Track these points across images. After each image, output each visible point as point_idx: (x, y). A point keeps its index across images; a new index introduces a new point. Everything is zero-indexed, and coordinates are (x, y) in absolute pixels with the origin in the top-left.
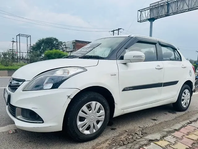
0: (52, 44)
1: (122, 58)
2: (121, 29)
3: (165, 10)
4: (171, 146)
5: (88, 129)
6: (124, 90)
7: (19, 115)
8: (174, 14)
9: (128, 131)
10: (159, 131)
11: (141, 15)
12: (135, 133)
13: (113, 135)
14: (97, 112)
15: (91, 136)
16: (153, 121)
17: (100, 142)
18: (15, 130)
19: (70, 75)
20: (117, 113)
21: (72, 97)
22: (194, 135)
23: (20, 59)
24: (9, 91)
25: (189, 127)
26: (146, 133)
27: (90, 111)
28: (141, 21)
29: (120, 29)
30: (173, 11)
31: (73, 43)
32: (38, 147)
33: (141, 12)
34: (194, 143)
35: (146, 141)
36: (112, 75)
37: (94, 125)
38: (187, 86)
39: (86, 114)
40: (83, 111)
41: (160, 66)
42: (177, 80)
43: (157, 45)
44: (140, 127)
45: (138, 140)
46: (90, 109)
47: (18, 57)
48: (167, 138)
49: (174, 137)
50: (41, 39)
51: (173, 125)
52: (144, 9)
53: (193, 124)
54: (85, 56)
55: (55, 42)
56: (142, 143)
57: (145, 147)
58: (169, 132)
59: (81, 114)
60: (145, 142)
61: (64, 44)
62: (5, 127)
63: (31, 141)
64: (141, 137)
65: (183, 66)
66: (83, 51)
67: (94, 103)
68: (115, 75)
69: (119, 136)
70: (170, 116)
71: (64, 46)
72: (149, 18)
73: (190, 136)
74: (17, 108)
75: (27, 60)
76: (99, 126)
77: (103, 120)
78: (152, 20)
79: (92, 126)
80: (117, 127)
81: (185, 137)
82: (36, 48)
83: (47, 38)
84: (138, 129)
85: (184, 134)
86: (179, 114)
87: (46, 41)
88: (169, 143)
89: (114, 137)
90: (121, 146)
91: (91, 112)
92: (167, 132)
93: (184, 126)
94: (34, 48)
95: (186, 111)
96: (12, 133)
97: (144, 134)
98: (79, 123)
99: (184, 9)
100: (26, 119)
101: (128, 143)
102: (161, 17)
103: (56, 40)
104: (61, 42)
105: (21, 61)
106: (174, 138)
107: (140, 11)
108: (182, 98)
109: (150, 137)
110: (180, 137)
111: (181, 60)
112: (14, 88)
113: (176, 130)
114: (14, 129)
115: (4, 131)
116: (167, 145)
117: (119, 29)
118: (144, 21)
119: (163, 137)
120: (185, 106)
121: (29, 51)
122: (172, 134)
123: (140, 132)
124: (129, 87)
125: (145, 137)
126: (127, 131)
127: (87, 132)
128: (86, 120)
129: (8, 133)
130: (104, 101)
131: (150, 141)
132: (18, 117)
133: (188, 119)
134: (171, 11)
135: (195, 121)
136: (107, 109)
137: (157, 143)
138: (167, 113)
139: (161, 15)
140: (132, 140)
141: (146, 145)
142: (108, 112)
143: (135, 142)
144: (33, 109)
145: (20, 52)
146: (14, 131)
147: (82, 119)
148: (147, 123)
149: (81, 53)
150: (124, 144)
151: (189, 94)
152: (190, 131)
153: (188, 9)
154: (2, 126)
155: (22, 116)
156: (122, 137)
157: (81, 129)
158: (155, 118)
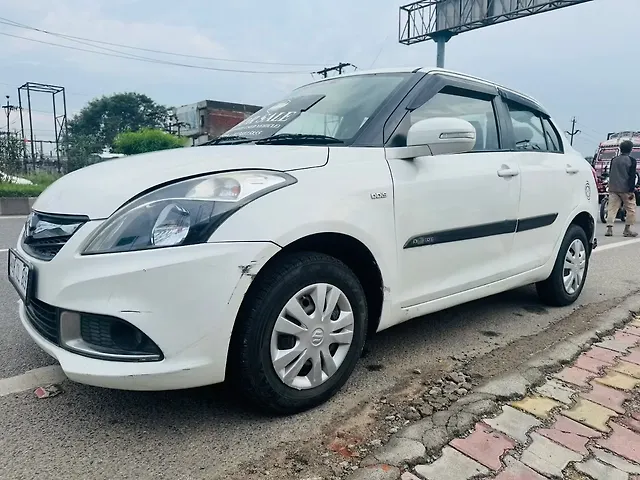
0: (134, 113)
1: (400, 141)
2: (348, 64)
3: (481, 7)
4: (563, 412)
5: (305, 371)
6: (410, 244)
7: (72, 337)
8: (509, 17)
9: (423, 372)
10: (516, 367)
11: (409, 21)
12: (447, 379)
13: (379, 388)
14: (332, 319)
15: (315, 394)
16: (488, 339)
17: (344, 411)
18: (56, 386)
19: (243, 195)
20: (388, 318)
21: (255, 271)
22: (619, 376)
23: (34, 162)
24: (29, 259)
25: (595, 351)
26: (480, 377)
27: (309, 313)
28: (408, 42)
29: (345, 65)
30: (504, 9)
31: (199, 109)
32: (144, 438)
33: (409, 12)
34: (626, 400)
35: (488, 402)
36: (374, 197)
37: (322, 357)
38: (578, 228)
39: (299, 324)
40: (288, 316)
41: (508, 168)
42: (555, 212)
43: (498, 100)
44: (454, 359)
45: (461, 400)
46: (309, 308)
47: (26, 156)
48: (543, 387)
49: (565, 384)
50: (100, 99)
51: (553, 347)
52: (417, 3)
53: (606, 342)
54: (277, 137)
55: (142, 108)
56: (478, 408)
57: (487, 421)
58: (549, 371)
59: (282, 325)
60: (487, 405)
61: (170, 113)
62: (21, 376)
63: (116, 422)
64: (469, 390)
65: (569, 169)
66: (268, 123)
67: (321, 287)
68: (384, 196)
69: (396, 389)
70: (531, 323)
71: (174, 118)
72: (434, 30)
73: (610, 380)
74: (63, 314)
75: (58, 164)
76: (338, 359)
77: (350, 342)
78: (442, 36)
79: (317, 361)
80: (384, 361)
81: (598, 383)
82: (83, 126)
83: (117, 97)
84: (451, 365)
85: (592, 374)
86: (556, 313)
87: (116, 106)
88: (557, 404)
89: (385, 392)
90: (413, 420)
91: (312, 316)
92: (540, 369)
93: (583, 350)
94: (76, 126)
95: (576, 306)
96: (47, 394)
97: (474, 380)
98: (278, 355)
99: (539, 3)
100: (100, 348)
101: (435, 410)
102: (470, 27)
103: (144, 100)
104: (163, 107)
105: (37, 170)
106: (566, 388)
107: (408, 9)
108: (567, 265)
109: (494, 388)
110: (582, 384)
111: (562, 151)
112: (46, 246)
113: (564, 362)
114: (53, 382)
115: (18, 390)
116: (552, 411)
117: (342, 66)
118: (419, 39)
119: (534, 386)
120: (572, 291)
121: (61, 138)
122: (555, 375)
123: (461, 373)
124: (426, 236)
125: (482, 390)
126: (418, 373)
127: (303, 383)
128: (298, 343)
129: (32, 395)
130: (353, 282)
131: (497, 400)
132: (71, 344)
133: (591, 328)
134: (498, 11)
135: (610, 333)
136: (361, 306)
137: (519, 404)
138: (522, 312)
139: (469, 21)
140: (444, 402)
141: (490, 414)
142: (364, 315)
143: (454, 407)
144: (123, 316)
145: (32, 141)
146: (53, 389)
147: (286, 341)
148: (473, 345)
149: (260, 129)
150: (423, 416)
151: (583, 253)
152: (606, 364)
153: (550, 4)
154: (9, 375)
155: (81, 340)
156: (409, 391)
157: (283, 374)
158: (492, 329)
